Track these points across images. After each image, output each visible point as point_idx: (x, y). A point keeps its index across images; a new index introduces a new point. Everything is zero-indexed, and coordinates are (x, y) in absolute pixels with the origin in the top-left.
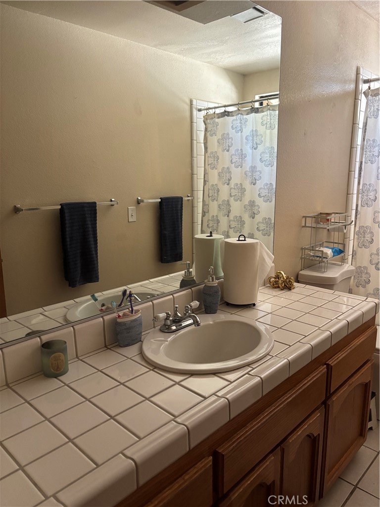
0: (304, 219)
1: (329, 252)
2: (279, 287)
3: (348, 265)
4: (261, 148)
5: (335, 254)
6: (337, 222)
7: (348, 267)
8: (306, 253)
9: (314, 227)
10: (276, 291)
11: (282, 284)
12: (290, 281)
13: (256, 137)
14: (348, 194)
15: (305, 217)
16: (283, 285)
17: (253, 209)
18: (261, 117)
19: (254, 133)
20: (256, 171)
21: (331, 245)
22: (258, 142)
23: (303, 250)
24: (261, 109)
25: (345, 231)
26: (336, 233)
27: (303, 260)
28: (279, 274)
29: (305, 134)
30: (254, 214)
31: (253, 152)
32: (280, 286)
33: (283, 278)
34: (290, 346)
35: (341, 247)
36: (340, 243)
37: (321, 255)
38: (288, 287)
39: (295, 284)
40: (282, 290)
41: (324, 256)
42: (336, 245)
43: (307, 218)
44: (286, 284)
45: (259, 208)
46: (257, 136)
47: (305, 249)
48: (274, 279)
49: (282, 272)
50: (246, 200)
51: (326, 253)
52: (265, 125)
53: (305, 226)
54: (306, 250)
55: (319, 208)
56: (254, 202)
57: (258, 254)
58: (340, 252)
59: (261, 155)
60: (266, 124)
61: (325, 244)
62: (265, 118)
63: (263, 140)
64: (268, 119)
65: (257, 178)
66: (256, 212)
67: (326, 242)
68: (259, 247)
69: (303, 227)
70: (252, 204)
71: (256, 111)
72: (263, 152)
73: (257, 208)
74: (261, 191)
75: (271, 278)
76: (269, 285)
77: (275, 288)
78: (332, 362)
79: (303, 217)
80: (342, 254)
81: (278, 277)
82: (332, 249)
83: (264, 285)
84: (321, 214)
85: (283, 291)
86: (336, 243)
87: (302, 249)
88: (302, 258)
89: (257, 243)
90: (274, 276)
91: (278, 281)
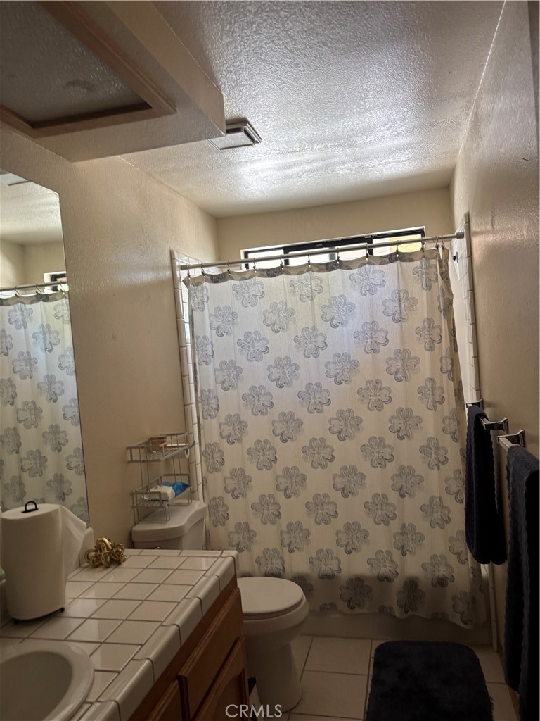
0: (129, 451)
1: (169, 491)
2: (101, 564)
3: (198, 503)
4: (58, 350)
5: (178, 492)
6: (174, 447)
7: (198, 505)
8: (138, 498)
9: (144, 461)
10: (99, 572)
11: (106, 558)
12: (117, 551)
13: (49, 335)
14: (185, 404)
15: (131, 448)
16: (109, 560)
17: (58, 437)
18: (53, 307)
19: (46, 329)
20: (55, 383)
21: (172, 479)
22: (53, 341)
23: (134, 495)
24: (53, 296)
25: (187, 456)
26: (176, 461)
27: (136, 510)
28: (100, 543)
29: (114, 337)
30: (60, 444)
31: (46, 356)
32: (103, 562)
33: (108, 549)
34: (142, 645)
35: (185, 480)
36: (183, 475)
37: (158, 498)
38: (115, 560)
39: (127, 552)
40: (107, 567)
41: (163, 498)
42: (178, 479)
43: (133, 450)
44: (113, 556)
45: (66, 435)
46: (50, 332)
47: (137, 493)
48: (93, 554)
49: (106, 540)
50: (45, 424)
51: (166, 494)
52: (61, 318)
53: (132, 461)
54: (138, 495)
55: (149, 432)
56: (57, 426)
57: (60, 525)
58: (183, 488)
59: (59, 359)
60: (63, 316)
61: (164, 479)
62: (60, 308)
63: (61, 339)
64: (63, 310)
65: (58, 392)
66: (62, 442)
67: (165, 475)
68: (60, 517)
69: (129, 462)
70: (55, 429)
71: (46, 298)
72: (63, 356)
73: (63, 435)
74: (67, 409)
75: (89, 552)
76: (86, 564)
77: (97, 566)
78: (184, 672)
79: (128, 448)
80: (188, 489)
81: (99, 548)
82: (173, 485)
83: (80, 566)
84: (152, 439)
85: (109, 570)
86: (177, 475)
87: (132, 494)
88: (133, 508)
89: (56, 511)
90: (94, 549)
91: (100, 555)
